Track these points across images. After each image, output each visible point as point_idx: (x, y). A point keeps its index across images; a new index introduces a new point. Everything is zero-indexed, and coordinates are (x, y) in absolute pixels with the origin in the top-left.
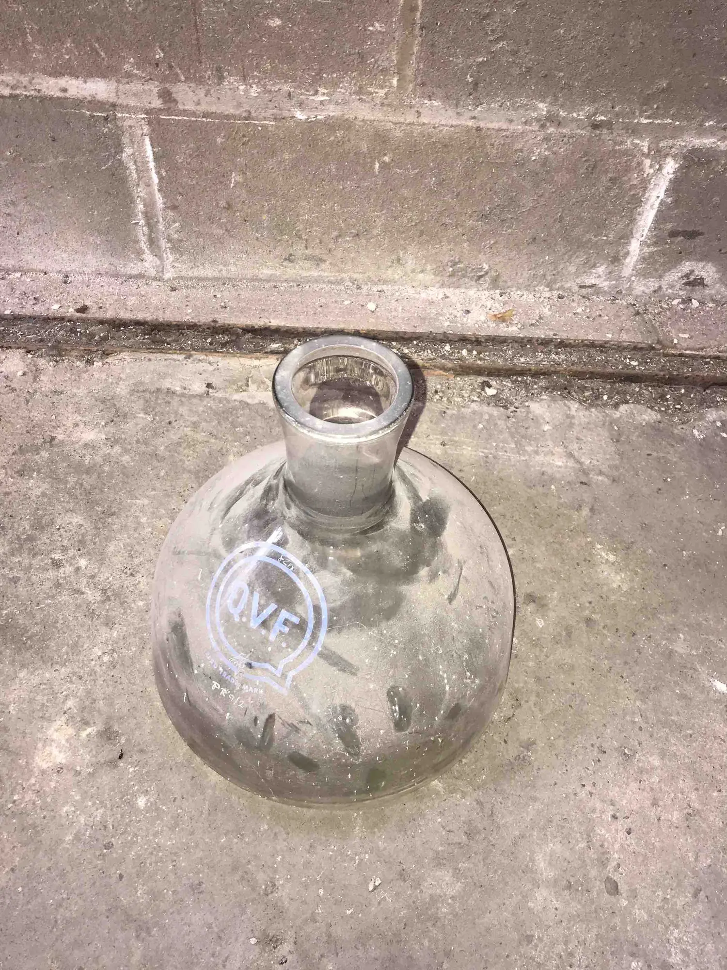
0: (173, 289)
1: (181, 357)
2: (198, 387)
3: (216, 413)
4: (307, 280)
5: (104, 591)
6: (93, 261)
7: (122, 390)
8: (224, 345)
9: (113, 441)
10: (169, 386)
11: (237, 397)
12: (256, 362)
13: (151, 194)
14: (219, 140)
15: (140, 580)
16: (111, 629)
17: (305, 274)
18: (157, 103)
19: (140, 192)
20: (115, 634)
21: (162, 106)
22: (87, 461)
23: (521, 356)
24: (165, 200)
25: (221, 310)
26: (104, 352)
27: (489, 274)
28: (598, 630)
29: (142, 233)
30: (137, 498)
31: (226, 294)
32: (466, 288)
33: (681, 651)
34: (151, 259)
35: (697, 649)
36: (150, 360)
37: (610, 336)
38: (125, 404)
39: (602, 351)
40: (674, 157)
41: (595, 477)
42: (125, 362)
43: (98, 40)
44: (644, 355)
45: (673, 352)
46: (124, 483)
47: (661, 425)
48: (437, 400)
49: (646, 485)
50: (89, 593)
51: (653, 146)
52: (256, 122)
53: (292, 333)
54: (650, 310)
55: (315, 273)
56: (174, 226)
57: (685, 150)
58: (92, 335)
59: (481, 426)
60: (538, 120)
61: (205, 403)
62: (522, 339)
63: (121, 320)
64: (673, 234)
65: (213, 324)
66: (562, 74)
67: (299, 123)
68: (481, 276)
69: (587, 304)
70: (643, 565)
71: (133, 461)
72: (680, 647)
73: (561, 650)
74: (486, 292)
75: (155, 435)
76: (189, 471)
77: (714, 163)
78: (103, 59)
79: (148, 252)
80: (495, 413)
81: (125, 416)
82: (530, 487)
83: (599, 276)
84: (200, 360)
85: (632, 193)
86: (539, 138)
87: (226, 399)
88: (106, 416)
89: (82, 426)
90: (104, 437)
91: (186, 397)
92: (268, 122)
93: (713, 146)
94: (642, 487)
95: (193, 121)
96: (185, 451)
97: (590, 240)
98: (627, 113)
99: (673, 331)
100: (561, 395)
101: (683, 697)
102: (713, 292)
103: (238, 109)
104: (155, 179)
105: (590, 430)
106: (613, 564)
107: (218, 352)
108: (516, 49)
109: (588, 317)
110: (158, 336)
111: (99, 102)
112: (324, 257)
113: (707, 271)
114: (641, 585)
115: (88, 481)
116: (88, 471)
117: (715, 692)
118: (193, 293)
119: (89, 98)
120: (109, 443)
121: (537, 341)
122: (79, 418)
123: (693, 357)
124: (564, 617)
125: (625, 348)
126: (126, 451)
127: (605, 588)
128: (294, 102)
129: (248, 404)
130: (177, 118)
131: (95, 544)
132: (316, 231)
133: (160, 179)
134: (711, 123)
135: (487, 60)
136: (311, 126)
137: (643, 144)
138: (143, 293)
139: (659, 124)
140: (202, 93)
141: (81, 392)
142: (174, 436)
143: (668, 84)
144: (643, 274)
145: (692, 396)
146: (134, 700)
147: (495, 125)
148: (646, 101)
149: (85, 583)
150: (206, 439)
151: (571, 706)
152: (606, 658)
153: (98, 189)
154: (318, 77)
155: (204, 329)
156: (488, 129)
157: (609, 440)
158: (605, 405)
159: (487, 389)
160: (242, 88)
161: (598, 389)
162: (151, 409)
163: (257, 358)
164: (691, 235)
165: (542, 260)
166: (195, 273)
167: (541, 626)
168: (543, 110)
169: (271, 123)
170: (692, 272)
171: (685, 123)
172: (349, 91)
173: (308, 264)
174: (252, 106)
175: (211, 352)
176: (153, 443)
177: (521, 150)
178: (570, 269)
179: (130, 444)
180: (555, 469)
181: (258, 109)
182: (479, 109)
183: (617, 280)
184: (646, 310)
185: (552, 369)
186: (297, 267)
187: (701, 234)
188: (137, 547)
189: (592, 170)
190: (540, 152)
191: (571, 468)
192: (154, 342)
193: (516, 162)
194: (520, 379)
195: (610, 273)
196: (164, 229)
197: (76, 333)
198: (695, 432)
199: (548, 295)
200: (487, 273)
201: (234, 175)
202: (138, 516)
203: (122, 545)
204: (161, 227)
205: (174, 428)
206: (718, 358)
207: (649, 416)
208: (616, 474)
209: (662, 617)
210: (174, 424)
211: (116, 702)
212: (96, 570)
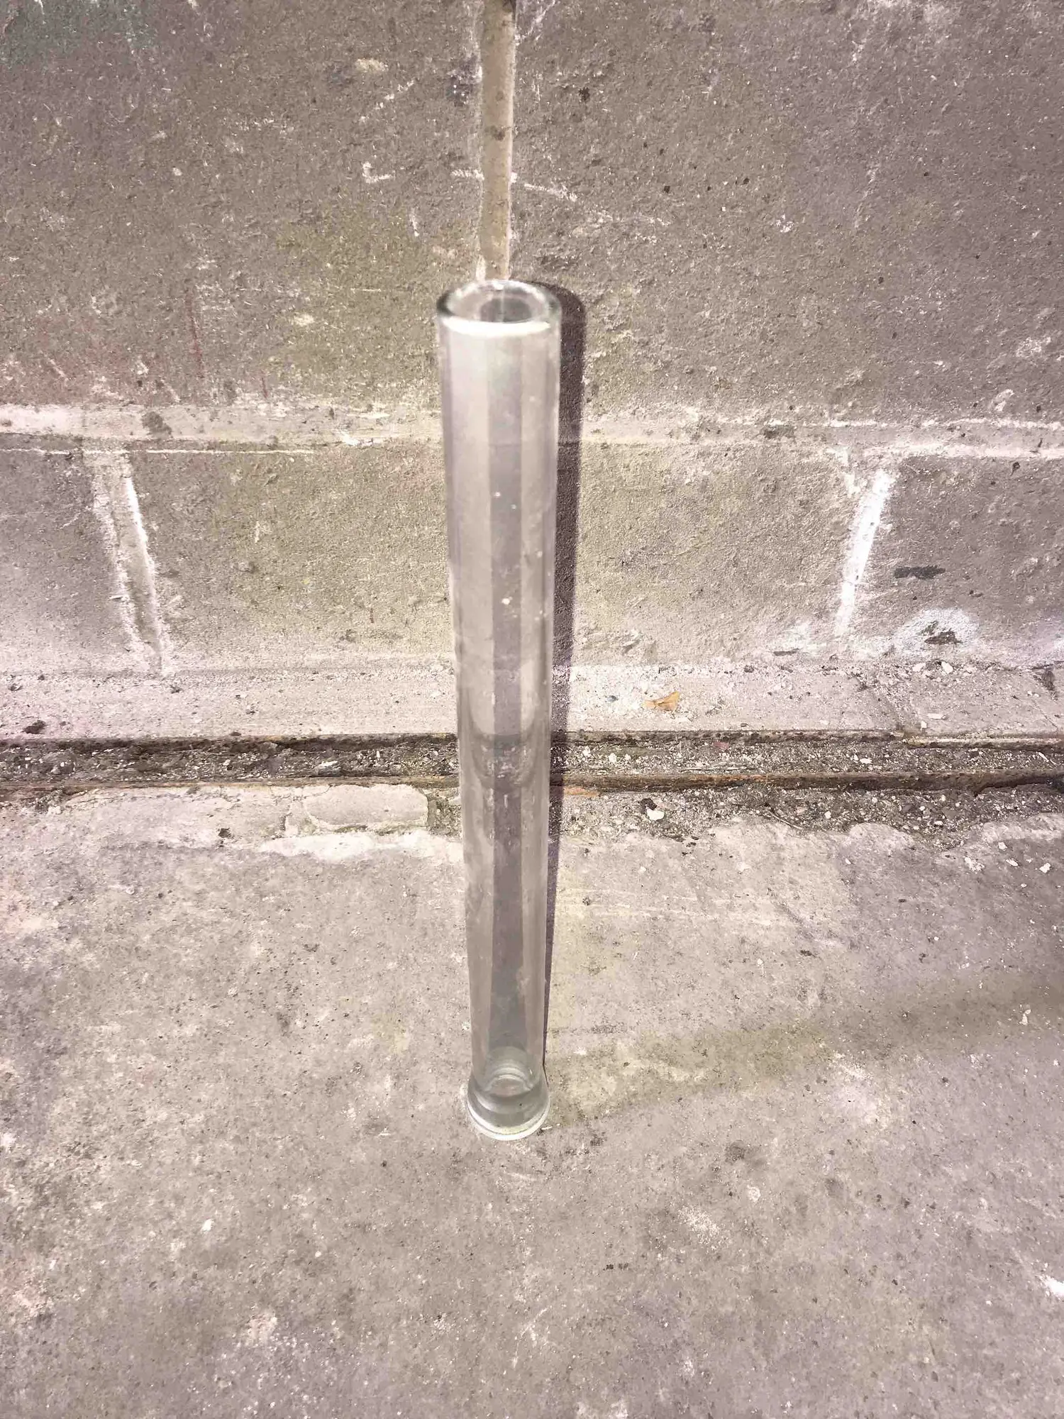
0: (176, 690)
1: (183, 791)
2: (207, 836)
3: (233, 876)
4: (377, 665)
5: (39, 1188)
6: (55, 656)
7: (89, 848)
8: (249, 768)
9: (70, 931)
10: (161, 837)
11: (267, 847)
12: (297, 792)
13: (138, 558)
14: (234, 478)
15: (102, 1164)
16: (47, 1256)
17: (372, 657)
18: (142, 434)
19: (119, 555)
20: (52, 1264)
21: (149, 438)
22: (26, 966)
23: (697, 759)
24: (158, 565)
25: (247, 716)
26: (64, 791)
27: (641, 644)
28: (849, 1199)
29: (126, 613)
30: (102, 1023)
31: (255, 694)
32: (610, 664)
33: (988, 1229)
34: (142, 649)
35: (1013, 1223)
36: (134, 799)
37: (825, 723)
38: (92, 869)
39: (816, 746)
40: (887, 469)
41: (823, 942)
42: (96, 805)
43: (54, 355)
44: (880, 747)
45: (922, 741)
46: (84, 999)
47: (916, 853)
48: (576, 832)
49: (903, 949)
50: (14, 1193)
51: (854, 456)
52: (287, 452)
53: (354, 744)
54: (882, 682)
55: (388, 656)
56: (174, 600)
57: (900, 460)
58: (48, 767)
59: (643, 869)
60: (688, 430)
61: (216, 860)
62: (696, 734)
63: (93, 741)
64: (901, 573)
65: (232, 738)
66: (715, 368)
67: (348, 450)
68: (631, 647)
69: (790, 678)
70: (911, 1082)
71: (100, 960)
72: (985, 1223)
73: (792, 1239)
74: (638, 669)
75: (137, 916)
76: (188, 973)
77: (944, 475)
78: (62, 379)
79: (138, 639)
80: (664, 849)
81: (91, 891)
82: (724, 964)
83: (801, 636)
84: (209, 794)
85: (835, 519)
86: (692, 454)
87: (249, 852)
88: (61, 890)
89: (24, 909)
90: (56, 925)
91: (187, 852)
92: (303, 451)
93: (939, 453)
94: (897, 952)
95: (194, 455)
96: (183, 940)
97: (782, 588)
98: (812, 416)
99: (918, 709)
100: (761, 815)
101: (998, 1311)
102: (971, 650)
103: (258, 436)
104: (143, 537)
105: (809, 867)
106: (863, 1084)
107: (240, 781)
108: (646, 339)
109: (791, 697)
110: (148, 762)
111: (58, 436)
112: (400, 632)
113: (958, 621)
114: (910, 1117)
115: (27, 999)
116: (28, 983)
117: (1050, 1299)
118: (205, 695)
119: (44, 433)
120: (64, 935)
121: (719, 735)
122: (20, 897)
123: (953, 747)
124: (791, 1183)
125: (849, 740)
126: (90, 946)
127: (854, 1126)
128: (339, 421)
129: (284, 858)
130: (171, 452)
131: (29, 1105)
132: (384, 597)
133: (150, 536)
134: (932, 422)
135: (608, 355)
136: (366, 452)
137: (839, 454)
138: (129, 698)
139: (859, 428)
140: (205, 416)
141: (27, 855)
142: (166, 918)
143: (864, 375)
144: (865, 631)
145: (957, 805)
146: (78, 1383)
147: (628, 439)
148: (837, 398)
149: (8, 1174)
150: (215, 918)
151: (816, 1343)
152: (865, 1248)
153: (59, 555)
154: (371, 388)
155: (219, 747)
156: (619, 445)
157: (839, 881)
158: (828, 827)
159: (649, 811)
160: (263, 407)
161: (816, 803)
162: (132, 876)
163: (298, 786)
164: (928, 573)
165: (715, 620)
166: (208, 665)
167: (755, 1200)
168: (693, 417)
169: (308, 452)
170: (935, 624)
171: (895, 424)
172: (416, 404)
173: (376, 643)
174: (278, 430)
175: (228, 781)
176: (134, 930)
177: (669, 471)
178: (757, 629)
179: (97, 933)
180: (762, 932)
181: (287, 434)
182: (604, 418)
183: (828, 641)
184: (876, 682)
185: (745, 777)
186: (361, 648)
187: (941, 571)
188: (98, 1106)
189: (774, 490)
190: (696, 471)
191: (784, 929)
192: (141, 772)
193: (663, 487)
194: (697, 793)
195: (817, 632)
196: (159, 605)
197: (22, 763)
198: (968, 860)
199: (729, 667)
200: (637, 642)
201: (258, 524)
202: (103, 1053)
203: (74, 1105)
204: (155, 602)
205: (166, 904)
206: (989, 745)
207: (895, 840)
208: (854, 934)
209: (949, 1170)
210: (168, 898)
211: (48, 1391)
212: (29, 1152)
